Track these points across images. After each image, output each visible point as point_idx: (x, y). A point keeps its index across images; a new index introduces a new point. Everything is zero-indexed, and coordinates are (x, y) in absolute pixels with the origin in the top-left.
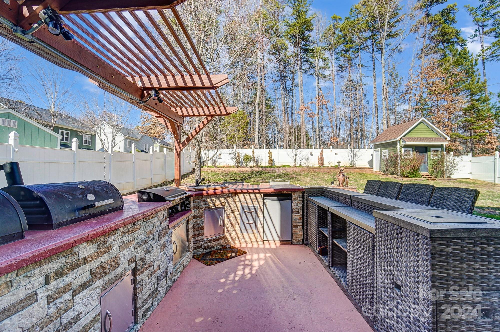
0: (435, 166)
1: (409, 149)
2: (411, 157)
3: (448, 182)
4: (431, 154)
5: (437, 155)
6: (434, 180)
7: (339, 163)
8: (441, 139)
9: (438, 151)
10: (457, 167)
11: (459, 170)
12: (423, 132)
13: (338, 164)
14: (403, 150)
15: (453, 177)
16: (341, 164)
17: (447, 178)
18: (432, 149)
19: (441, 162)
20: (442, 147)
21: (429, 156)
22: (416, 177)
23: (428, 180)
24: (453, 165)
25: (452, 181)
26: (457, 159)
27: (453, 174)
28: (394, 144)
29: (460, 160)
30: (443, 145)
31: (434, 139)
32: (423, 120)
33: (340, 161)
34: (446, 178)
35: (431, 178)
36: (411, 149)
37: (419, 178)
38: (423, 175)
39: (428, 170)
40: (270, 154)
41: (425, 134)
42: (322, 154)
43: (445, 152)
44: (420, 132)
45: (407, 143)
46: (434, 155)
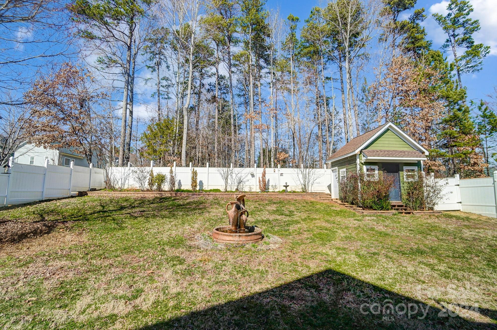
0: (411, 192)
1: (373, 167)
2: (376, 178)
3: (430, 216)
4: (404, 174)
5: (413, 176)
6: (409, 213)
7: (286, 186)
8: (417, 154)
9: (413, 170)
10: (441, 194)
11: (444, 198)
12: (391, 143)
13: (284, 188)
14: (365, 168)
15: (436, 208)
16: (289, 189)
17: (429, 210)
18: (405, 168)
19: (418, 187)
20: (418, 164)
21: (401, 178)
22: (382, 208)
23: (402, 213)
24: (436, 191)
25: (436, 215)
26: (441, 182)
27: (437, 204)
28: (352, 160)
29: (445, 183)
30: (419, 162)
31: (406, 153)
32: (390, 126)
33: (288, 184)
34: (426, 211)
35: (405, 210)
36: (376, 167)
37: (388, 210)
38: (394, 206)
39: (401, 198)
40: (195, 174)
41: (395, 146)
42: (264, 175)
43: (422, 172)
44: (387, 142)
45: (369, 158)
46: (408, 176)
